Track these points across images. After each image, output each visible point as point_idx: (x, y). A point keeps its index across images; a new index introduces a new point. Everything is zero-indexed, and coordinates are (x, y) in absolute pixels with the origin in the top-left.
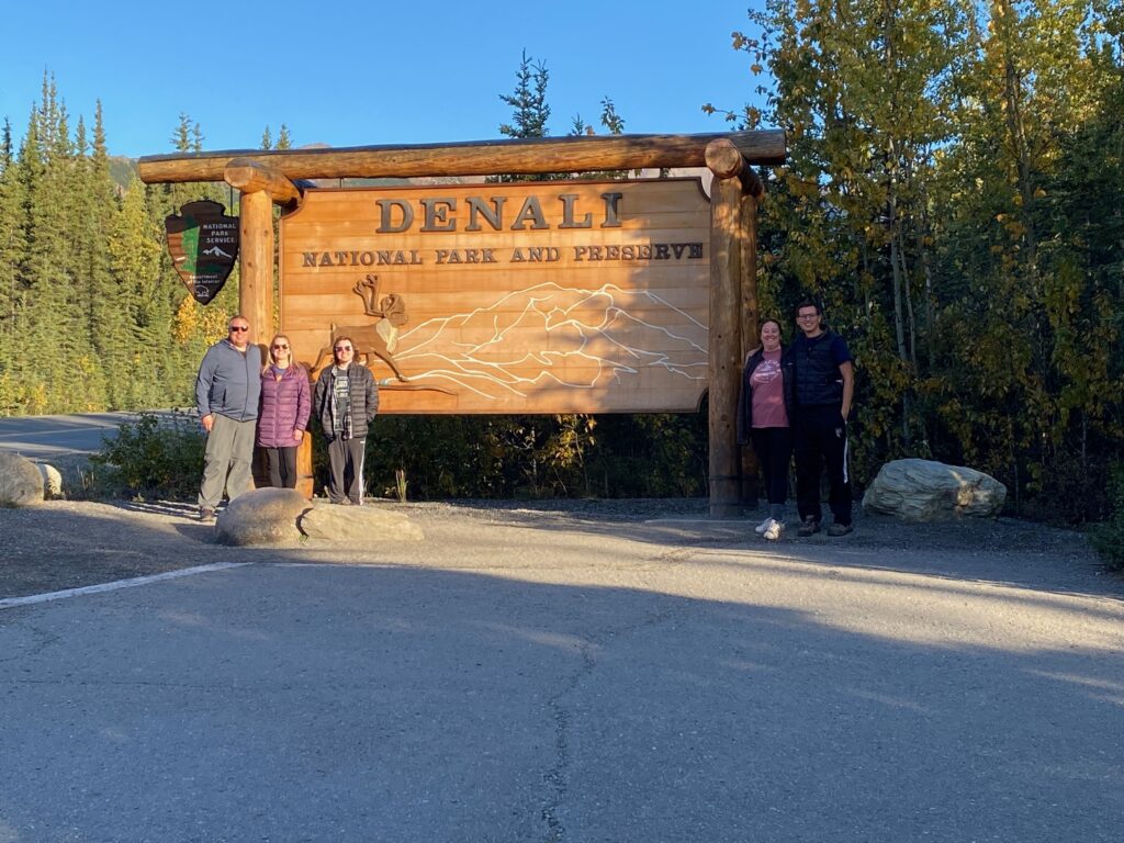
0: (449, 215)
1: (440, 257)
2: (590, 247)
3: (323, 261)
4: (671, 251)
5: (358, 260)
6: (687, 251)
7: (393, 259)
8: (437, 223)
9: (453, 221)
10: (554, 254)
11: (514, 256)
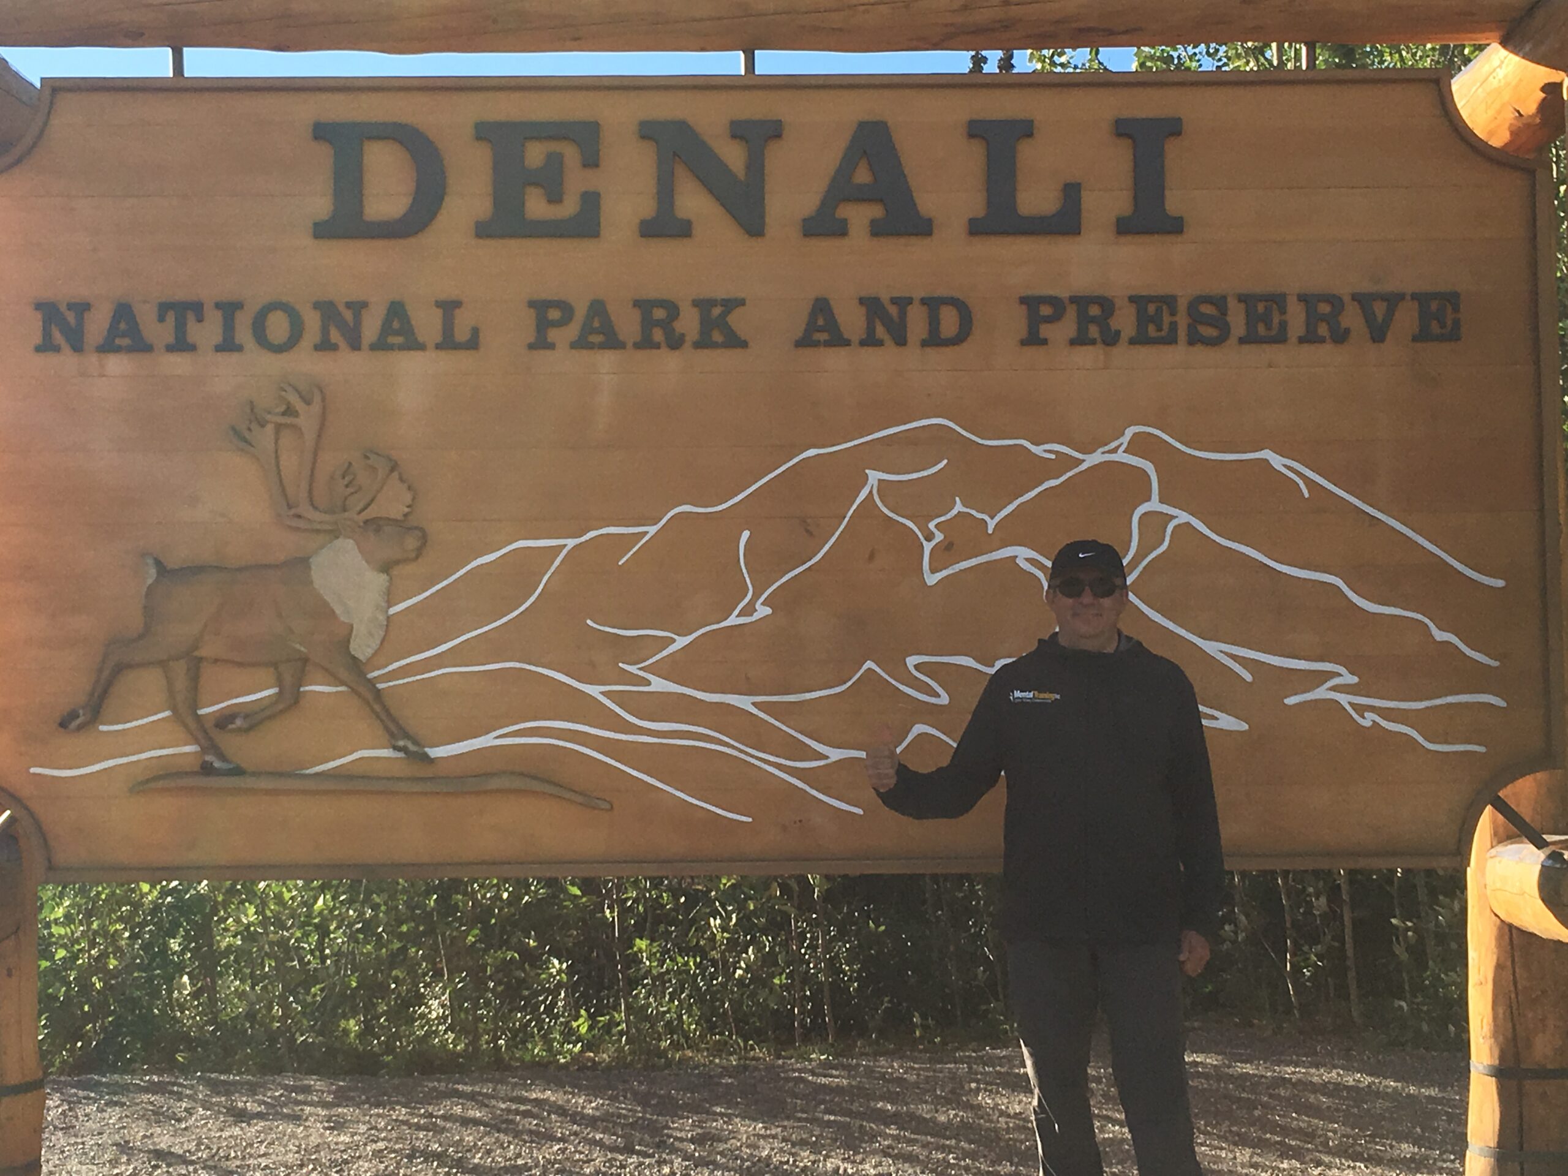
0: (577, 181)
1: (543, 325)
2: (1074, 300)
3: (113, 331)
4: (1352, 318)
5: (244, 334)
6: (1406, 318)
7: (371, 328)
8: (536, 206)
9: (591, 201)
10: (949, 322)
11: (811, 327)
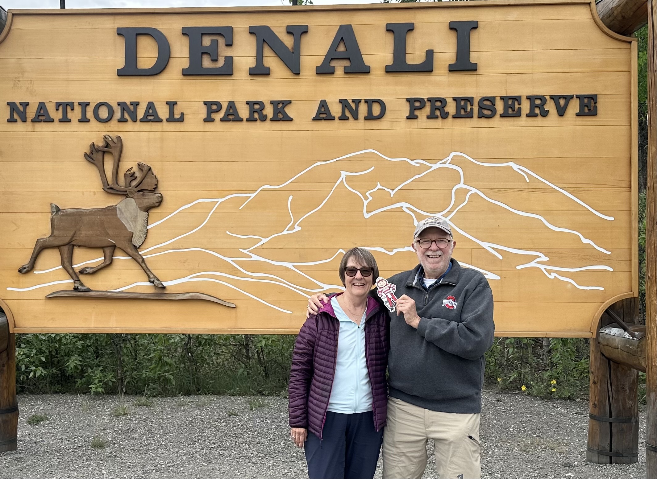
0: (224, 52)
1: (210, 112)
2: (429, 100)
3: (38, 113)
4: (550, 106)
5: (90, 115)
6: (574, 107)
7: (141, 114)
8: (207, 63)
9: (229, 60)
10: (376, 110)
11: (319, 112)
